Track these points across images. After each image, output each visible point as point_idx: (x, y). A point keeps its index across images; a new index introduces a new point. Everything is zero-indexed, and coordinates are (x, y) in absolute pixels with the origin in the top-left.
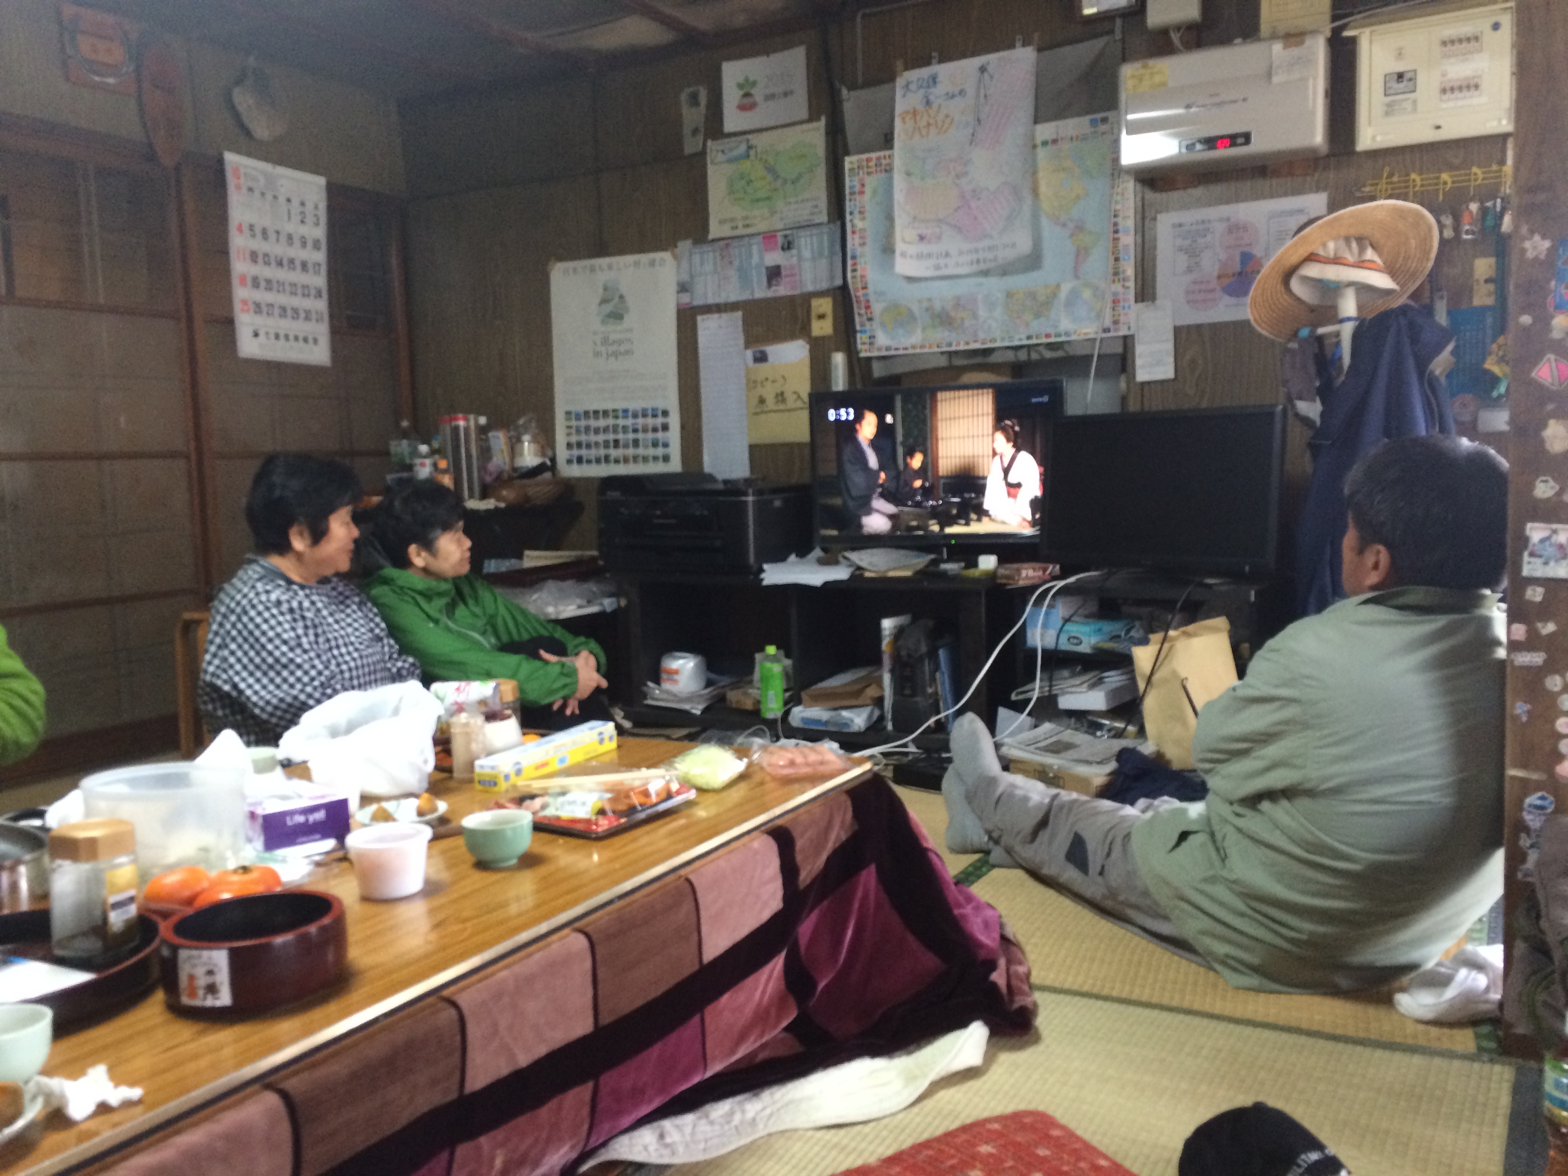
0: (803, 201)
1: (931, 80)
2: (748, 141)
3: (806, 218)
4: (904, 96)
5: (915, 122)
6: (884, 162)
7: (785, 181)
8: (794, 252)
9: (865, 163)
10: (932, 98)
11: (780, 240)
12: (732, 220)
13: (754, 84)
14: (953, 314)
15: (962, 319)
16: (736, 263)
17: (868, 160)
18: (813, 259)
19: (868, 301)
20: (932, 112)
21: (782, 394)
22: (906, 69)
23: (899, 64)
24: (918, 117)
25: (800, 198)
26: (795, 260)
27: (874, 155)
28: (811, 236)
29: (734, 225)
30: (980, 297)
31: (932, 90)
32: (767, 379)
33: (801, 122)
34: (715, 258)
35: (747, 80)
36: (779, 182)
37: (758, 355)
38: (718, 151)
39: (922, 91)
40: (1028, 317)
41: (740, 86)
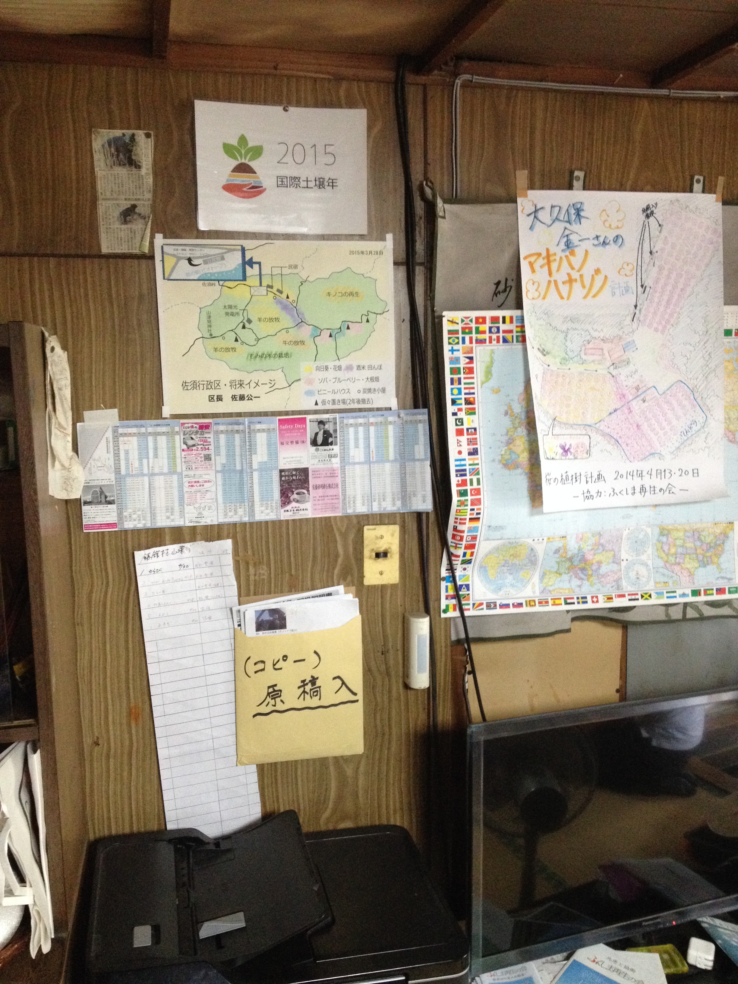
0: (349, 368)
1: (573, 211)
2: (243, 250)
3: (355, 395)
4: (531, 228)
5: (550, 274)
6: (503, 327)
7: (317, 331)
8: (336, 449)
9: (473, 325)
10: (574, 238)
11: (311, 429)
12: (209, 385)
13: (257, 152)
14: (589, 557)
15: (599, 563)
16: (220, 460)
17: (481, 320)
18: (368, 461)
19: (474, 538)
20: (576, 261)
21: (313, 681)
22: (532, 187)
23: (522, 176)
24: (554, 266)
25: (344, 363)
26: (336, 462)
27: (488, 314)
28: (367, 425)
29: (215, 393)
30: (625, 533)
31: (575, 227)
32: (285, 658)
33: (350, 237)
34: (171, 448)
35: (243, 140)
36: (305, 332)
37: (266, 617)
38: (179, 259)
39: (559, 227)
40: (691, 564)
41: (228, 149)
